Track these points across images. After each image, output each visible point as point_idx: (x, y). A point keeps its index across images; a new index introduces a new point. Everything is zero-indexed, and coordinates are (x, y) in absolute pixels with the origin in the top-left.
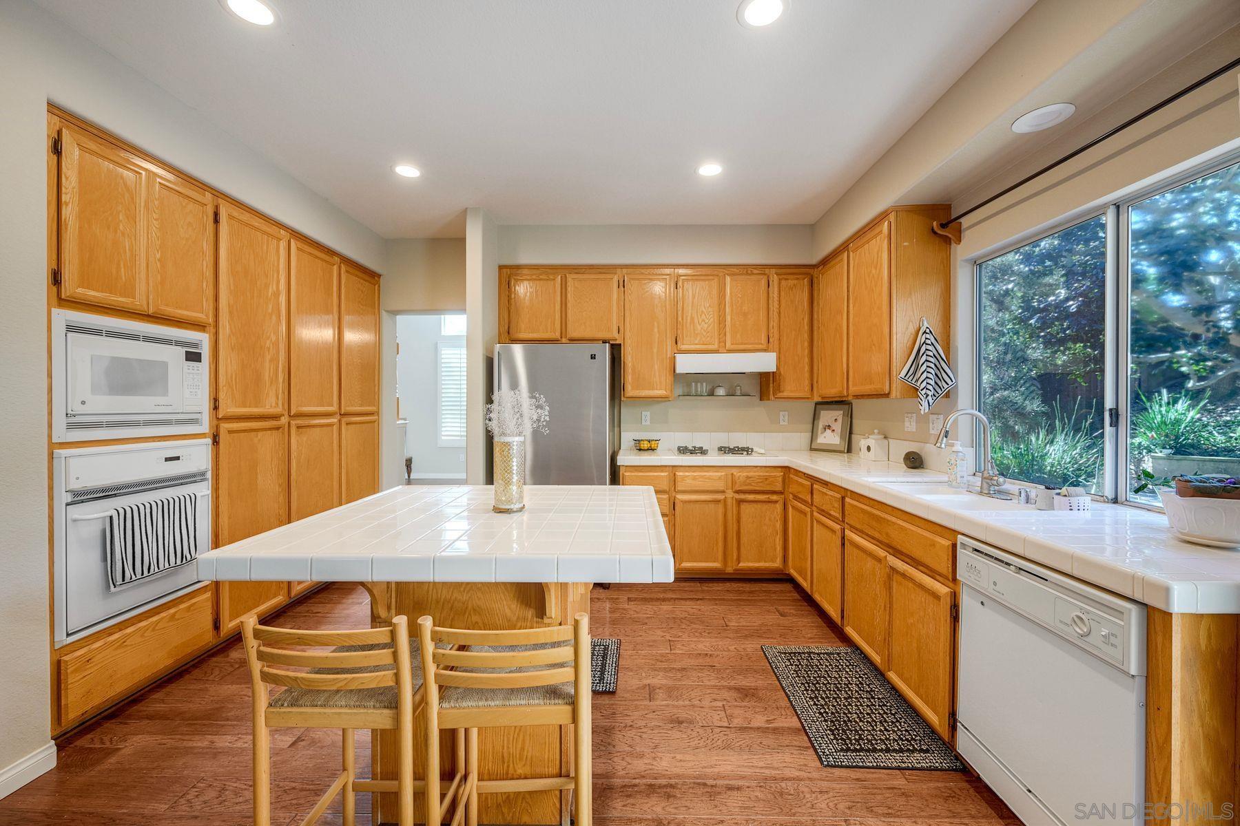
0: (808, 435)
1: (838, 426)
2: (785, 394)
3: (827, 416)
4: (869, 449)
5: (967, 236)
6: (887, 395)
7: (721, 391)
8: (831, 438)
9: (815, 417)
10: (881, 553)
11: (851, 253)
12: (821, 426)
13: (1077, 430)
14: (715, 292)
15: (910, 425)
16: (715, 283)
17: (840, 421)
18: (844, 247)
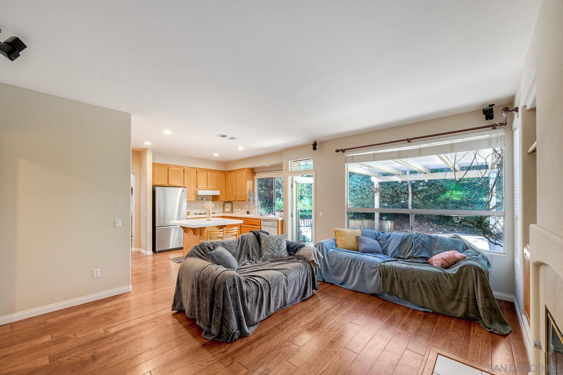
0: (223, 209)
1: (230, 207)
2: (220, 200)
3: (227, 205)
4: (239, 211)
5: (257, 175)
6: (245, 201)
7: (205, 199)
8: (228, 210)
9: (224, 205)
10: (249, 226)
11: (237, 173)
12: (226, 207)
13: (265, 207)
14: (206, 175)
15: (247, 206)
16: (206, 173)
17: (230, 205)
18: (235, 171)
